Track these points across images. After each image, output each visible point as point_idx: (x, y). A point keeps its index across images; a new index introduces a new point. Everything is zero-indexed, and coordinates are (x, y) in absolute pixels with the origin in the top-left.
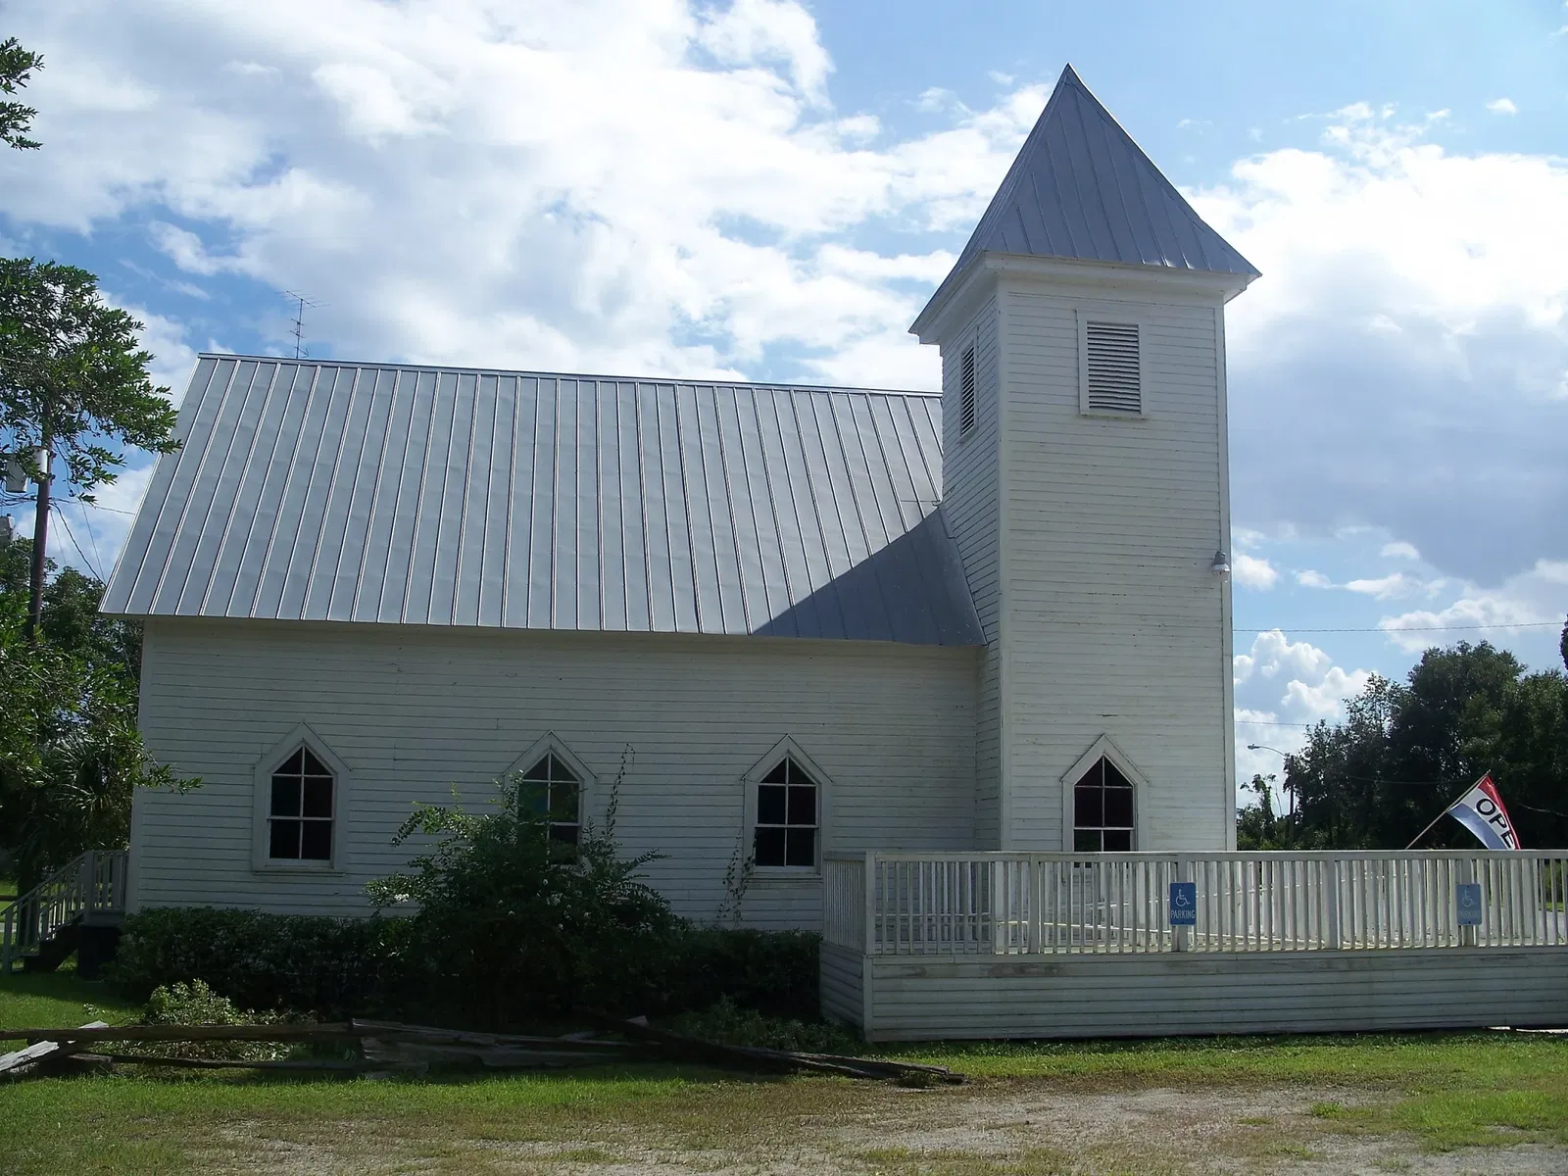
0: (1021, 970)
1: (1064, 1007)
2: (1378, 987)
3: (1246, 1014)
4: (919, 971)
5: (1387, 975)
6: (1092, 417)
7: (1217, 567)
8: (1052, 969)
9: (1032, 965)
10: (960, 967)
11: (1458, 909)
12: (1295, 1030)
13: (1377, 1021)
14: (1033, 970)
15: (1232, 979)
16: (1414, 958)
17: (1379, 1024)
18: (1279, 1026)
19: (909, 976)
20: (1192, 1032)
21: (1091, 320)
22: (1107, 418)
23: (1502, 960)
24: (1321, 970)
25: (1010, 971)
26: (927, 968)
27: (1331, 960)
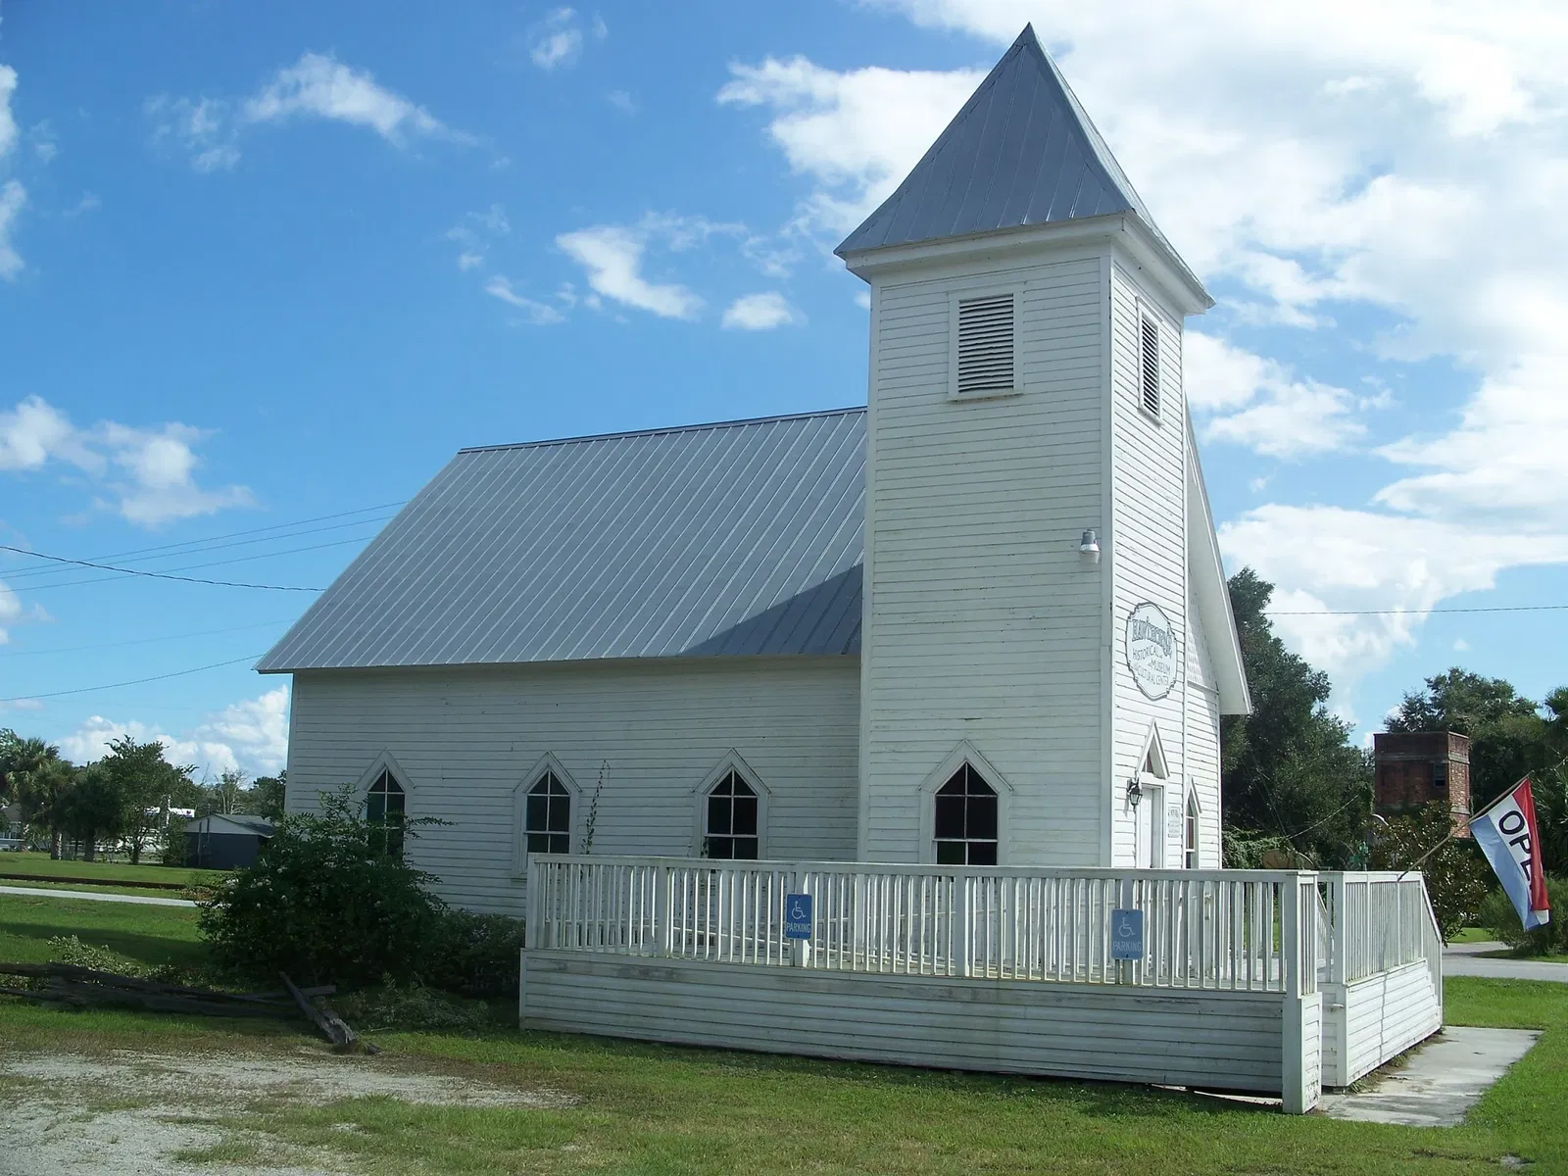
0: (645, 973)
1: (680, 1013)
2: (1004, 1023)
3: (857, 1039)
4: (562, 966)
5: (1020, 1010)
6: (963, 402)
7: (1084, 547)
8: (672, 975)
9: (657, 969)
10: (596, 965)
11: (1113, 940)
12: (910, 1063)
13: (1003, 1063)
14: (656, 974)
15: (846, 999)
16: (1052, 994)
17: (1005, 1066)
18: (892, 1057)
19: (554, 971)
20: (782, 1051)
21: (963, 298)
22: (979, 400)
23: (1166, 1004)
24: (941, 999)
25: (636, 973)
26: (569, 964)
27: (955, 990)
